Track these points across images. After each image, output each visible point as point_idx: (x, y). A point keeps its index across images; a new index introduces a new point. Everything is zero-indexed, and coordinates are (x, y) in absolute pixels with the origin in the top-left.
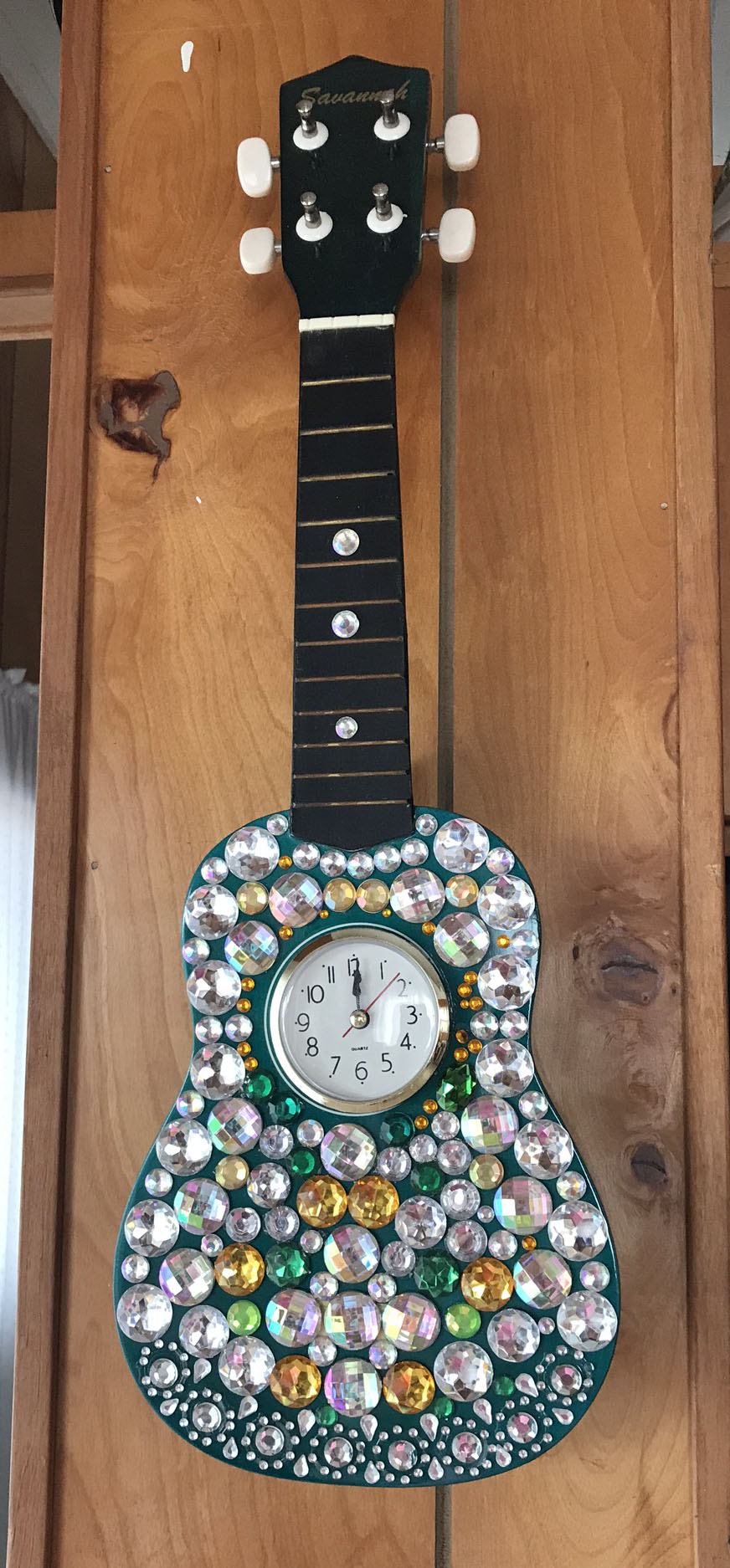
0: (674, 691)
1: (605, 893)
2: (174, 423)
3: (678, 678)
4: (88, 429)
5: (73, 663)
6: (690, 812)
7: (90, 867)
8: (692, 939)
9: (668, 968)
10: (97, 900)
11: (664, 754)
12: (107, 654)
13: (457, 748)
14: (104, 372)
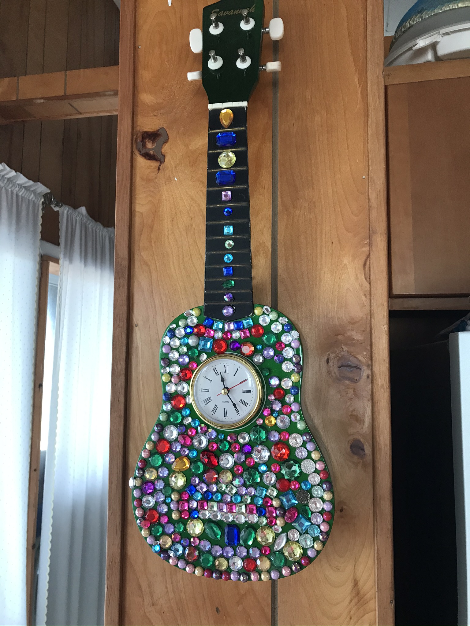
0: (368, 253)
1: (340, 337)
2: (166, 148)
3: (370, 249)
4: (132, 152)
5: (127, 246)
6: (374, 304)
7: (135, 326)
8: (376, 357)
9: (365, 368)
10: (138, 338)
11: (364, 280)
12: (141, 242)
13: (279, 278)
14: (138, 128)
